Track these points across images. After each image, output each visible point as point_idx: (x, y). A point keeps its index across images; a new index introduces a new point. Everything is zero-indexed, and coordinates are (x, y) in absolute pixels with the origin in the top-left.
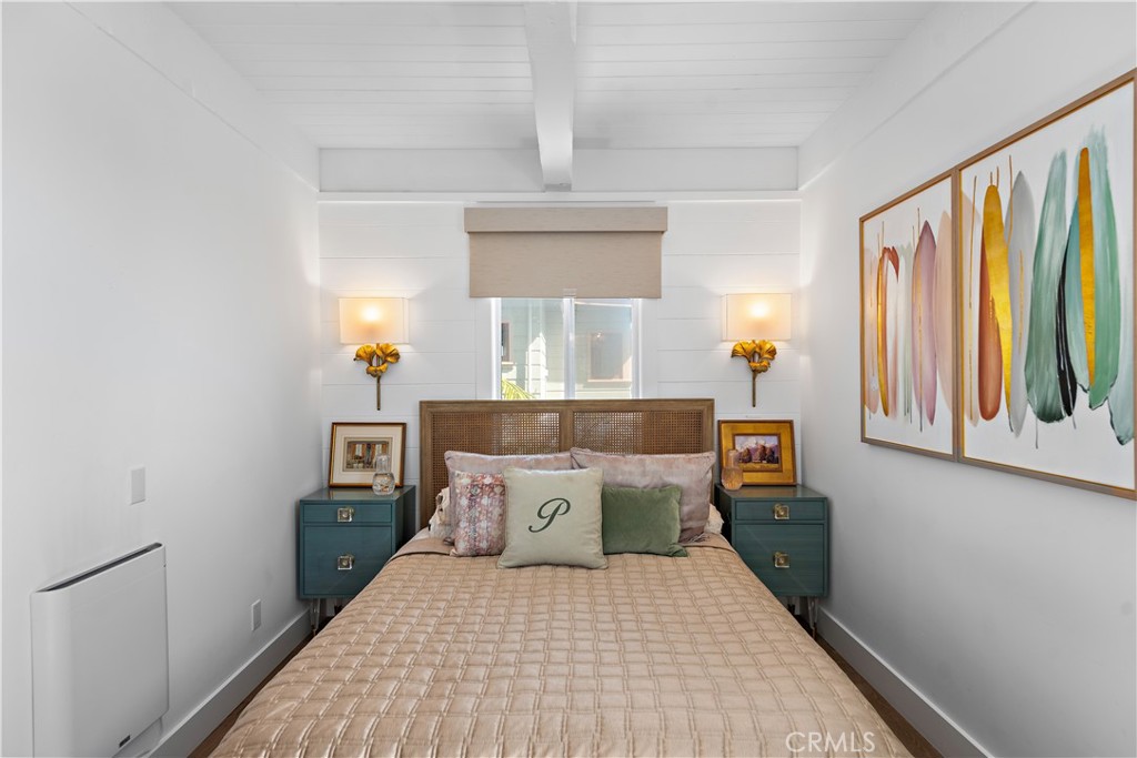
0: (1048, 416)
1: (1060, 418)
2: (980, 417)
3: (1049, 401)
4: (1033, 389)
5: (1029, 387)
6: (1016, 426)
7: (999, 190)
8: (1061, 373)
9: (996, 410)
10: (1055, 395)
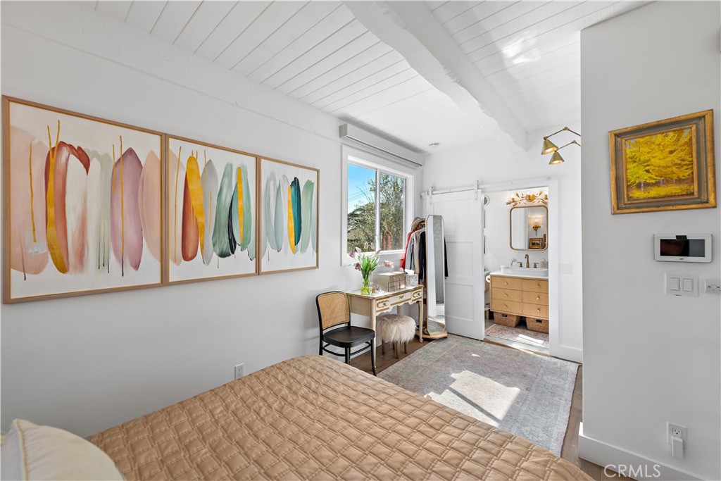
0: (223, 255)
1: (230, 255)
2: (183, 261)
3: (224, 250)
4: (217, 246)
5: (214, 245)
6: (207, 261)
7: (198, 160)
8: (230, 240)
9: (195, 255)
10: (227, 247)
